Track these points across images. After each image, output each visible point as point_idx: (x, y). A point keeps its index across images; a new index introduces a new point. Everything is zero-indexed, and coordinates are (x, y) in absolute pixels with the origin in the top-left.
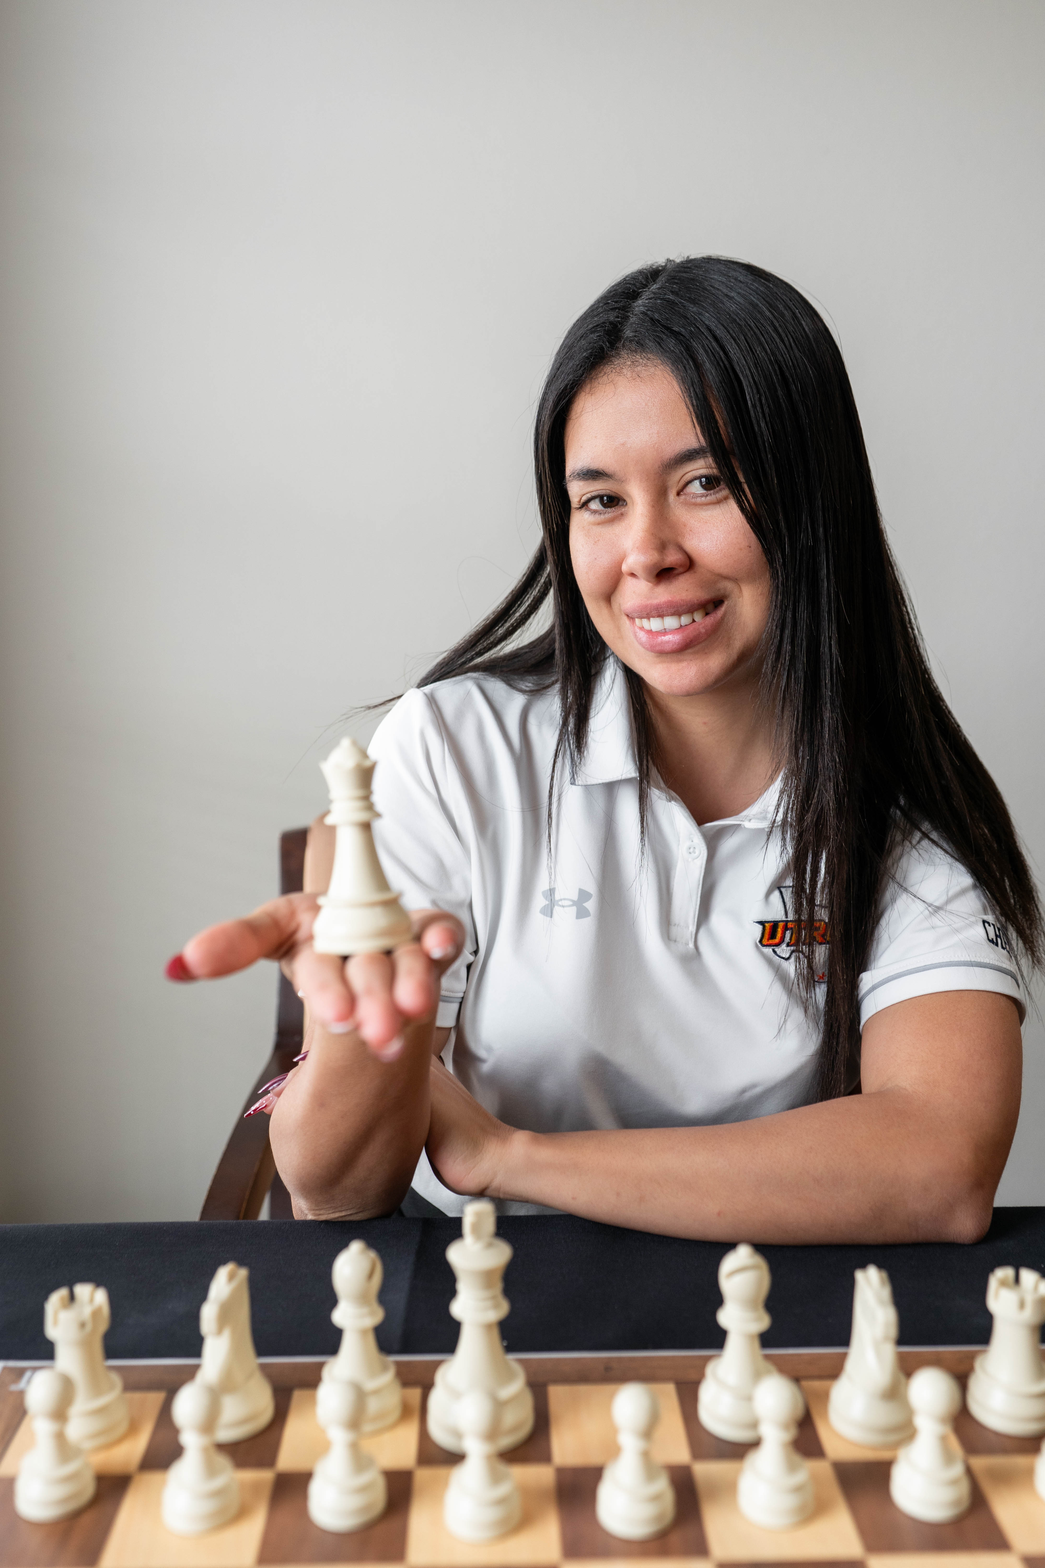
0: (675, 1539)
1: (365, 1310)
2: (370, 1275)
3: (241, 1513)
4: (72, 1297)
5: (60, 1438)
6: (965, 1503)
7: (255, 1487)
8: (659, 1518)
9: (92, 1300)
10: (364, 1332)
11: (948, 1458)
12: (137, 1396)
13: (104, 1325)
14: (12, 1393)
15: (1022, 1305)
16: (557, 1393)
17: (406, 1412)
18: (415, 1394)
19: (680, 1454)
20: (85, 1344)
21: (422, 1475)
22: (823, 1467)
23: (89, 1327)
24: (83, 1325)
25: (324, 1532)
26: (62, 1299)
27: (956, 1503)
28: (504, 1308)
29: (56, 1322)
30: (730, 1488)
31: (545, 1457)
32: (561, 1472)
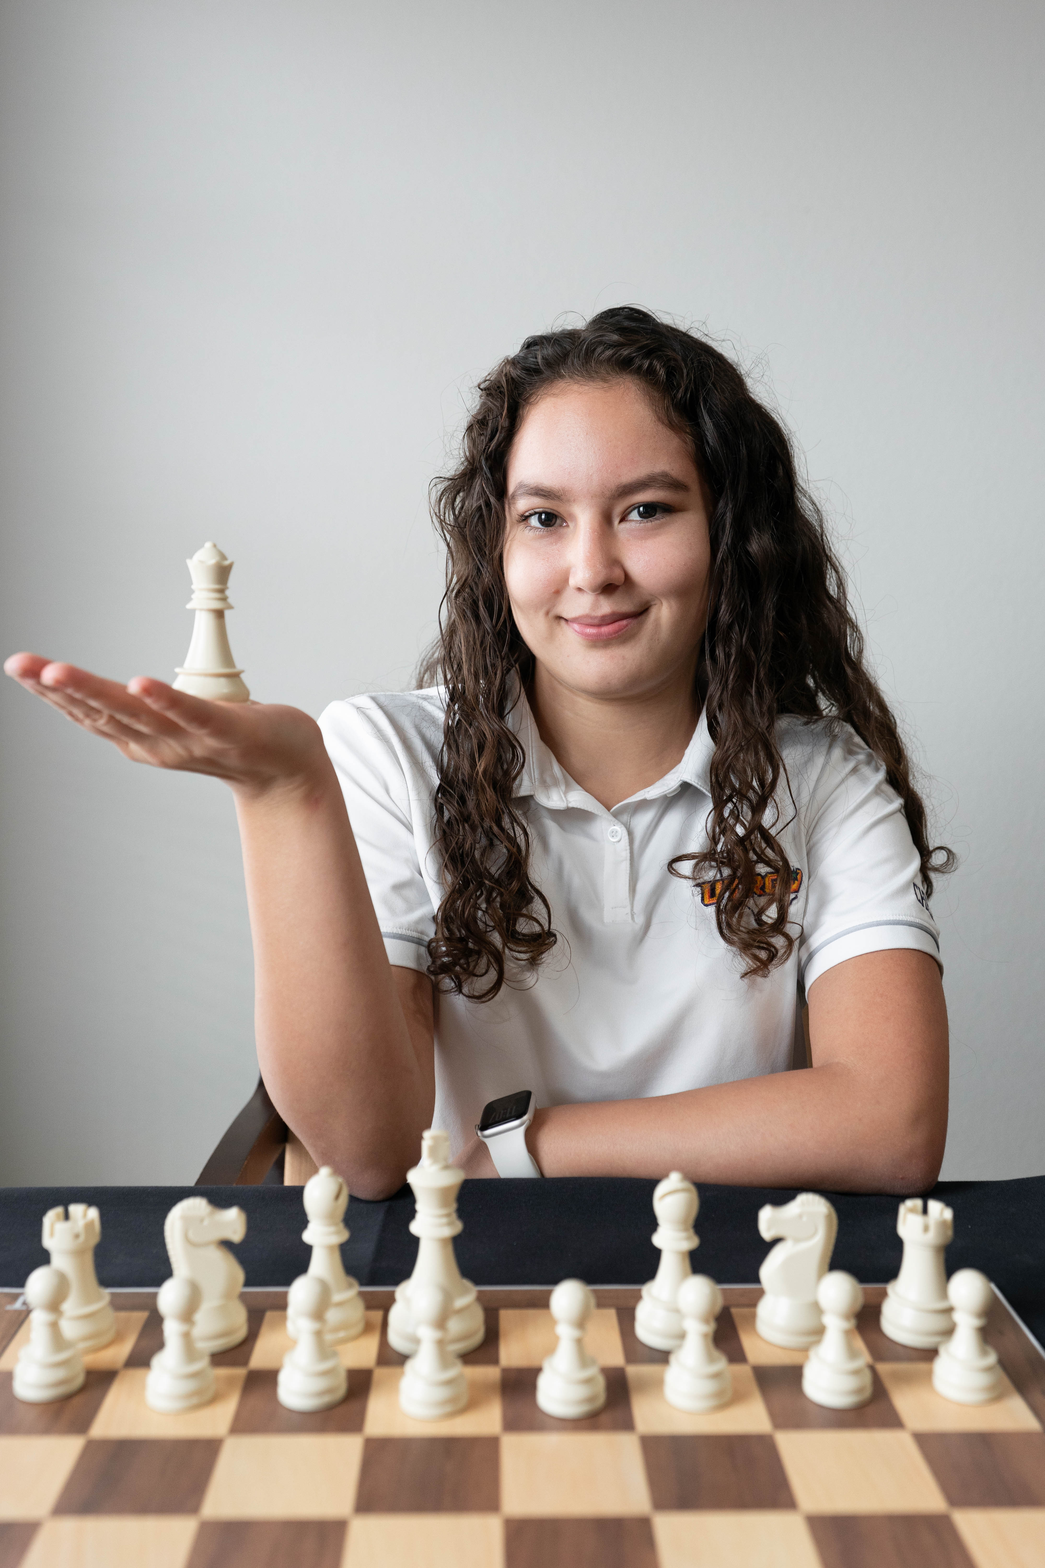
0: (605, 1418)
1: (332, 1229)
2: (337, 1197)
3: (214, 1399)
4: (67, 1216)
5: (54, 1327)
6: (868, 1393)
7: (230, 1381)
8: (590, 1400)
9: (85, 1215)
10: (330, 1248)
11: (852, 1354)
12: (123, 1314)
13: (95, 1238)
14: (7, 1312)
15: (926, 1229)
16: (506, 1316)
17: (368, 1328)
18: (378, 1315)
19: (615, 1357)
20: (78, 1253)
21: (379, 1373)
22: (744, 1370)
23: (82, 1238)
24: (77, 1236)
25: (291, 1411)
26: (58, 1215)
27: (859, 1391)
28: (458, 1227)
29: (52, 1234)
30: (658, 1383)
31: (494, 1360)
32: (506, 1372)
